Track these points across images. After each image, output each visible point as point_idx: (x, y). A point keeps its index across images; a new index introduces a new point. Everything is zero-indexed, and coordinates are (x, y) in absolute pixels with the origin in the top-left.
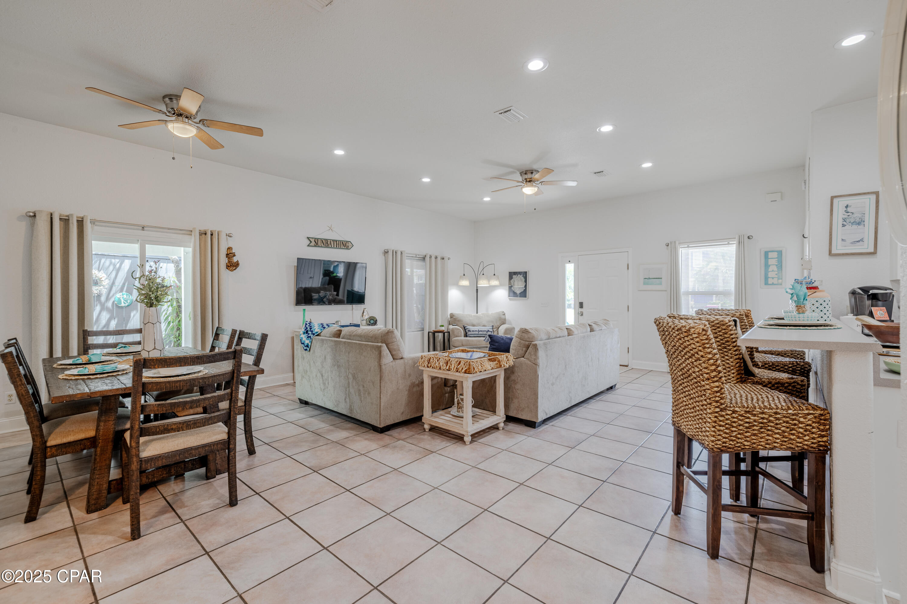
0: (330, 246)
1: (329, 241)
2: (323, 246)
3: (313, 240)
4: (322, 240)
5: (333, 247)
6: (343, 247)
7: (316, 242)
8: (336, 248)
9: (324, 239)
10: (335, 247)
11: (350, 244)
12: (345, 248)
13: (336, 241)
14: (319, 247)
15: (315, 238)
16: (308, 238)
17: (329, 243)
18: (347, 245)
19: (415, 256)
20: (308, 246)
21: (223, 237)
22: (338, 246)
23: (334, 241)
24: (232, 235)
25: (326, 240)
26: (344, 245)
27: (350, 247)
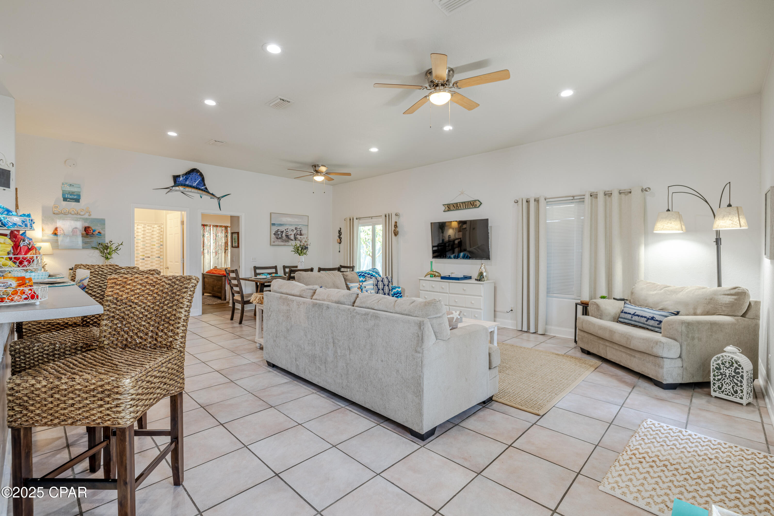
0: (460, 208)
1: (459, 204)
2: (454, 209)
3: (446, 206)
4: (453, 204)
5: (462, 208)
6: (472, 207)
7: (450, 207)
8: (466, 209)
9: (455, 203)
10: (464, 208)
11: (478, 203)
12: (473, 207)
13: (465, 203)
14: (451, 210)
15: (448, 204)
16: (443, 205)
17: (459, 206)
18: (475, 203)
19: (572, 198)
20: (444, 211)
21: (394, 216)
22: (467, 208)
23: (462, 203)
24: (398, 214)
25: (457, 204)
26: (473, 204)
27: (478, 206)
